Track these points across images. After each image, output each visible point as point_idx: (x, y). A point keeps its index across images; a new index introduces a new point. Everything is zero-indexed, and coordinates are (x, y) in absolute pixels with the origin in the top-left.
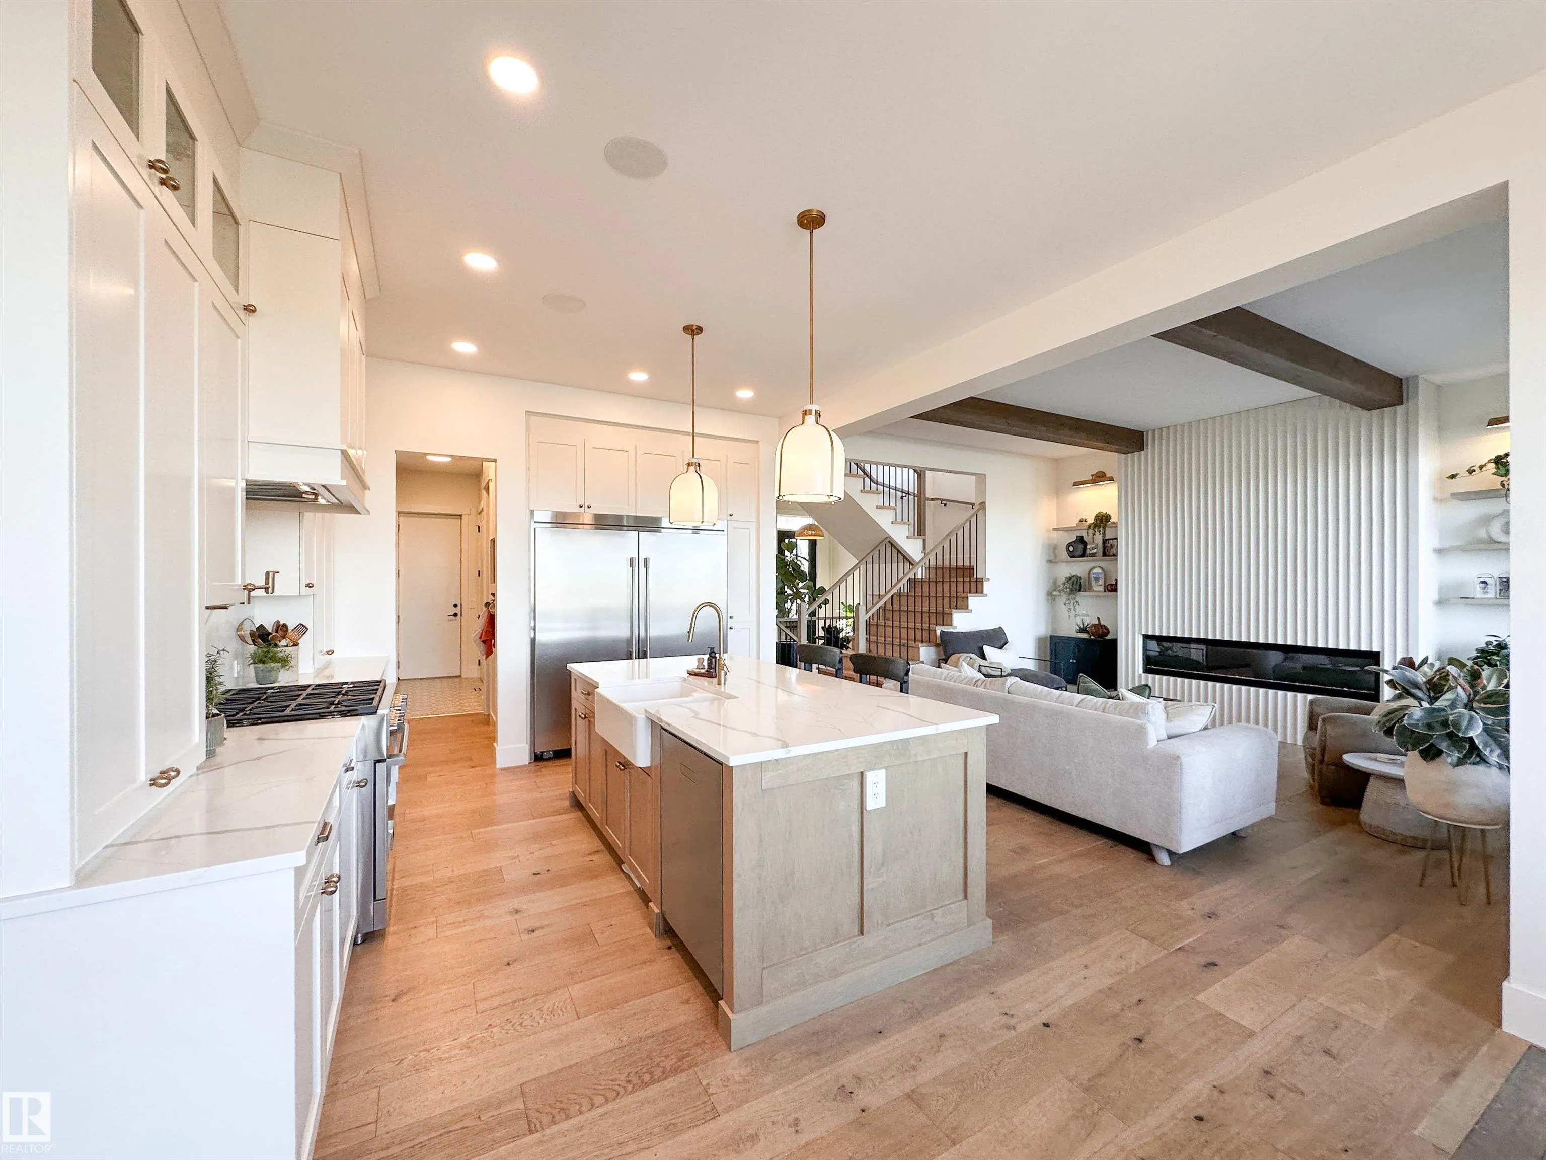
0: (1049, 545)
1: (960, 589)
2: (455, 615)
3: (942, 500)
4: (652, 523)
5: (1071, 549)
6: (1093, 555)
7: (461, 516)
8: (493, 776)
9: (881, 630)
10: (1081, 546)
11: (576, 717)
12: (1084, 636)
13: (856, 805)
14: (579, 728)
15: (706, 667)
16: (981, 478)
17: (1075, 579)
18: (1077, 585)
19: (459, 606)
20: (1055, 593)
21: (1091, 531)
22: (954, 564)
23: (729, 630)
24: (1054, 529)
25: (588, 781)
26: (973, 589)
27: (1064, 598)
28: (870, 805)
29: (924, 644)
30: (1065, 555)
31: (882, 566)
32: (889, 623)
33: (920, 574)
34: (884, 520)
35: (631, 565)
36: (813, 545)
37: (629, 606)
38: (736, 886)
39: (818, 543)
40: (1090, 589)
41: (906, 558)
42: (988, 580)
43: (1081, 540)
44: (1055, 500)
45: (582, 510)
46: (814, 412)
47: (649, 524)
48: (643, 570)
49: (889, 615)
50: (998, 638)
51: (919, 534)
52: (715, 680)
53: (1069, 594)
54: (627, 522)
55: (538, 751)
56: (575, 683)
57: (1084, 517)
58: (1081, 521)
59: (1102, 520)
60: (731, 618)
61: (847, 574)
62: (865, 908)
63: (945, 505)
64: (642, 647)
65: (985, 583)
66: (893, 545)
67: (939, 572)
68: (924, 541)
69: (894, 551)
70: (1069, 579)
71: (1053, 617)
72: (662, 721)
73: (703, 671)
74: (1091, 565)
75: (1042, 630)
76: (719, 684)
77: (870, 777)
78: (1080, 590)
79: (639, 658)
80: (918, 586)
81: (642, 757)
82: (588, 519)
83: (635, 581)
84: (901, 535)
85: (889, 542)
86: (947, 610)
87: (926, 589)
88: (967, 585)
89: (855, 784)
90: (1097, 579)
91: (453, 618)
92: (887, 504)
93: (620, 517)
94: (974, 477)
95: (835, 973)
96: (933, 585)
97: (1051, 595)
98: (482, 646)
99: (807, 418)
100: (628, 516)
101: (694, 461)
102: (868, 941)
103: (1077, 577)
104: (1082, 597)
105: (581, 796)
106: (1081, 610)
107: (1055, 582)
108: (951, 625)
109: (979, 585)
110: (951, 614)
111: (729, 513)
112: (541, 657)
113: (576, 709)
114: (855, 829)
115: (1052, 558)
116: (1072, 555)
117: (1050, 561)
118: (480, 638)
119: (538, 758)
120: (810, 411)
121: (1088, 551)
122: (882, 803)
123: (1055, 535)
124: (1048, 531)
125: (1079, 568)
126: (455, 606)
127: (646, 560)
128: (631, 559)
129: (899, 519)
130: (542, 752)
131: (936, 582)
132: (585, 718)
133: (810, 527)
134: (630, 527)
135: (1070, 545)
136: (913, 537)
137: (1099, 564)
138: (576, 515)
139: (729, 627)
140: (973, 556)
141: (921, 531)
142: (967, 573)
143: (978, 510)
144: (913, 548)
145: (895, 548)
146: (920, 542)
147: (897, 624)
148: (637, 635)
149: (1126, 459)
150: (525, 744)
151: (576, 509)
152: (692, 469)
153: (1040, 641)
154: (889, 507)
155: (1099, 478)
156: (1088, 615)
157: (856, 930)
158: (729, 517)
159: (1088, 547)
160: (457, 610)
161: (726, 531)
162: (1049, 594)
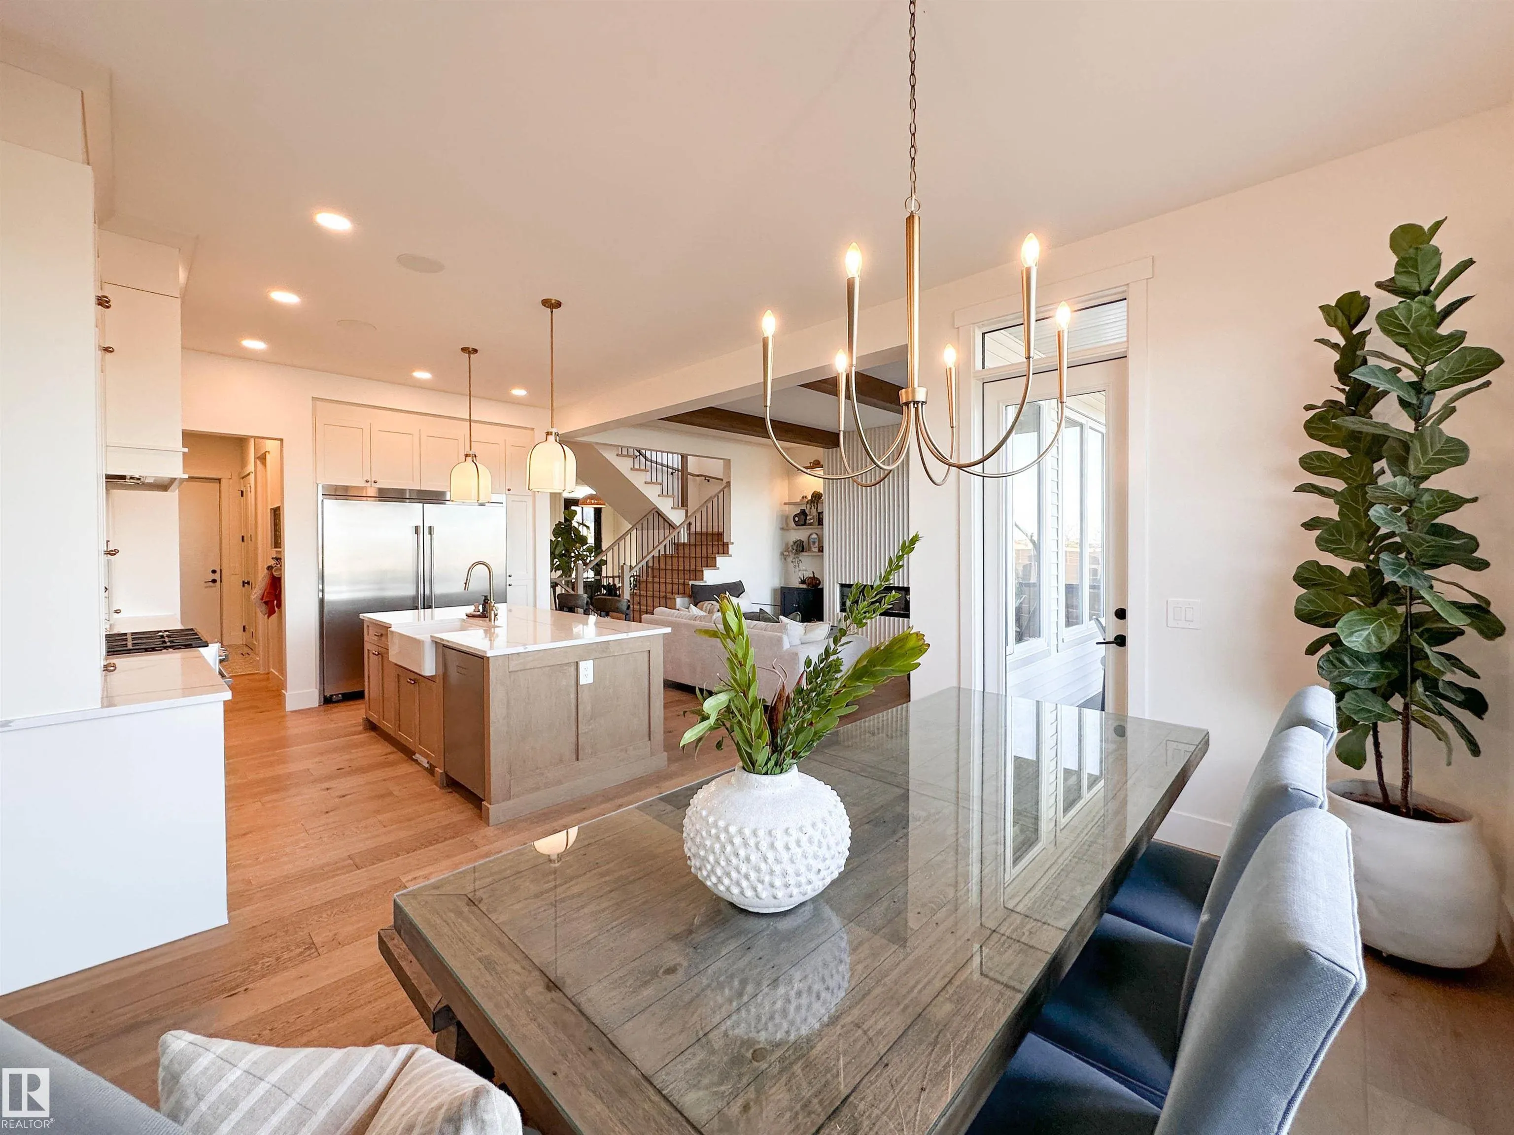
0: (782, 516)
1: (710, 551)
2: (214, 581)
3: (706, 476)
4: (436, 497)
5: (797, 519)
6: (811, 524)
7: (219, 480)
8: (284, 717)
9: (650, 586)
10: (803, 517)
11: (368, 654)
12: (804, 586)
13: (573, 682)
14: (371, 664)
15: (481, 611)
16: (727, 463)
17: (799, 542)
18: (800, 547)
19: (218, 572)
20: (785, 553)
21: (809, 506)
22: (710, 530)
23: (508, 587)
24: (785, 504)
25: (381, 704)
26: (721, 550)
27: (792, 556)
28: (583, 681)
29: (681, 596)
30: (793, 525)
31: (651, 532)
32: (656, 580)
33: (684, 539)
34: (652, 494)
35: (417, 532)
36: (598, 513)
37: (415, 569)
38: (492, 729)
39: (603, 510)
40: (810, 550)
41: (671, 526)
42: (733, 543)
43: (803, 512)
44: (787, 481)
45: (369, 485)
46: (554, 434)
47: (435, 497)
48: (427, 536)
49: (656, 573)
50: (737, 589)
51: (682, 506)
52: (487, 619)
53: (795, 554)
54: (410, 496)
55: (328, 694)
56: (368, 629)
57: (805, 495)
58: (803, 498)
59: (817, 497)
60: (510, 576)
61: (620, 539)
62: (580, 743)
63: (708, 481)
64: (428, 603)
65: (730, 546)
66: (659, 514)
67: (698, 537)
68: (687, 511)
69: (661, 520)
70: (795, 543)
71: (785, 573)
72: (443, 640)
73: (479, 613)
74: (810, 531)
75: (777, 583)
76: (490, 620)
77: (582, 665)
78: (803, 551)
79: (424, 608)
80: (681, 548)
81: (429, 667)
82: (372, 492)
83: (420, 547)
84: (666, 506)
85: (657, 512)
86: (698, 568)
87: (687, 551)
88: (715, 548)
89: (573, 669)
90: (814, 543)
91: (211, 584)
92: (654, 480)
93: (402, 491)
94: (722, 461)
95: (559, 782)
96: (693, 548)
97: (784, 556)
98: (264, 607)
99: (549, 437)
100: (410, 490)
101: (471, 453)
102: (581, 764)
103: (800, 540)
104: (804, 556)
105: (375, 718)
106: (802, 567)
107: (787, 544)
108: (702, 580)
109: (726, 549)
110: (702, 571)
111: (507, 488)
112: (329, 612)
113: (368, 650)
114: (573, 696)
115: (785, 526)
116: (797, 524)
117: (782, 529)
118: (262, 599)
119: (327, 701)
120: (552, 432)
121: (808, 521)
122: (590, 680)
123: (787, 507)
124: (781, 504)
125: (801, 534)
126: (214, 572)
127: (430, 528)
128: (417, 528)
129: (665, 493)
130: (332, 696)
131: (695, 545)
132: (379, 654)
133: (591, 497)
134: (412, 500)
135: (795, 516)
136: (678, 508)
137: (816, 531)
138: (362, 488)
139: (508, 584)
140: (721, 524)
141: (684, 503)
142: (715, 538)
143: (725, 487)
144: (677, 517)
145: (662, 517)
146: (682, 513)
147: (663, 580)
148: (422, 593)
149: (828, 452)
150: (314, 689)
151: (363, 484)
152: (469, 459)
153: (775, 591)
154: (657, 483)
155: (817, 464)
156: (806, 570)
157: (574, 757)
158: (507, 492)
159: (808, 518)
160: (217, 576)
161: (504, 503)
162: (782, 554)
